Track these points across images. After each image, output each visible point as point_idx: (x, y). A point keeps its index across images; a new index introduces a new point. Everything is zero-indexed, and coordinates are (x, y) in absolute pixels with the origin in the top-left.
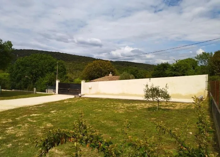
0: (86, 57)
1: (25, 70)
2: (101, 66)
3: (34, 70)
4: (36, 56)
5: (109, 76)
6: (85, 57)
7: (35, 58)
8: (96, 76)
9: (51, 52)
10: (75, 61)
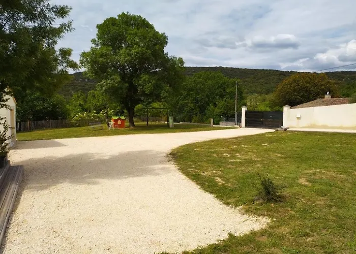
0: (267, 70)
1: (188, 97)
2: (309, 83)
3: (200, 96)
4: (201, 76)
5: (325, 99)
6: (263, 70)
7: (199, 78)
8: (298, 100)
9: (210, 67)
10: (247, 79)
